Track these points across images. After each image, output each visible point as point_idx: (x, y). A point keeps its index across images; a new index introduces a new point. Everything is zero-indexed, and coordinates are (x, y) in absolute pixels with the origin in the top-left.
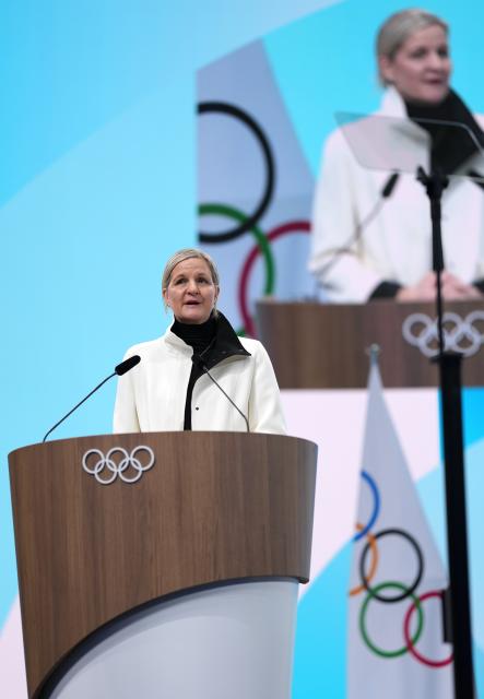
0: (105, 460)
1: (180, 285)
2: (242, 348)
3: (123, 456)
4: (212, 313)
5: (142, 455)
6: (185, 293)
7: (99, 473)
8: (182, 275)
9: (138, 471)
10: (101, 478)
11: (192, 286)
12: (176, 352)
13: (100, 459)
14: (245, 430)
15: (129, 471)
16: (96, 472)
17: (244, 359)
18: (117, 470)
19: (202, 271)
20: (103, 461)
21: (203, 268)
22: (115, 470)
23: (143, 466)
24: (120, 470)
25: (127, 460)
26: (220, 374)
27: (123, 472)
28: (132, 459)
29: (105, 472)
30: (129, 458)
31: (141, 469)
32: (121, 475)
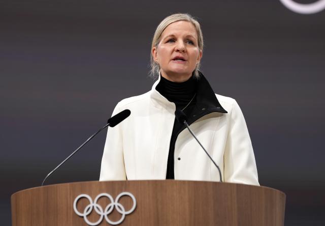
0: (93, 204)
1: (169, 44)
2: (220, 105)
3: (109, 202)
4: (193, 73)
5: (125, 200)
6: (173, 51)
7: (87, 216)
8: (173, 36)
9: (122, 214)
10: (89, 220)
11: (180, 44)
12: (161, 107)
13: (89, 203)
14: (218, 180)
15: (114, 214)
16: (85, 214)
17: (222, 115)
18: (104, 213)
19: (190, 33)
20: (91, 205)
21: (191, 30)
22: (102, 213)
23: (126, 210)
24: (106, 213)
25: (112, 204)
26: (199, 129)
27: (108, 215)
28: (117, 204)
29: (93, 215)
30: (114, 203)
31: (124, 213)
32: (106, 218)
